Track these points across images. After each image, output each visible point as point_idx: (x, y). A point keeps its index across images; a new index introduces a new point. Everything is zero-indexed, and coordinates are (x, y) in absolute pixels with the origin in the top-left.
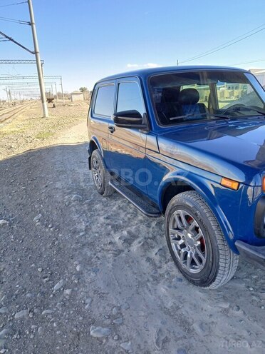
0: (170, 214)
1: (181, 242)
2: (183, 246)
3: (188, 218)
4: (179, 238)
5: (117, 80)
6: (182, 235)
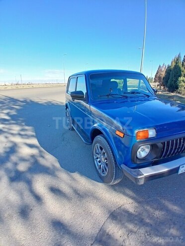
0: (94, 145)
1: (98, 160)
2: (100, 162)
3: (101, 149)
4: (98, 158)
5: (77, 76)
6: (99, 156)
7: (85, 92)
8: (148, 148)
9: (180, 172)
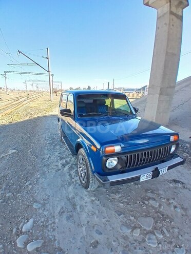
0: (78, 156)
1: (81, 169)
4: (80, 167)
5: (68, 94)
6: (81, 166)
7: (72, 110)
8: (115, 160)
9: (141, 180)
